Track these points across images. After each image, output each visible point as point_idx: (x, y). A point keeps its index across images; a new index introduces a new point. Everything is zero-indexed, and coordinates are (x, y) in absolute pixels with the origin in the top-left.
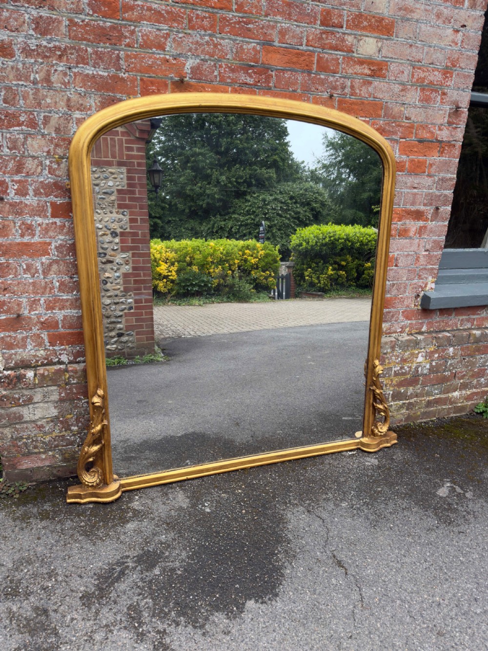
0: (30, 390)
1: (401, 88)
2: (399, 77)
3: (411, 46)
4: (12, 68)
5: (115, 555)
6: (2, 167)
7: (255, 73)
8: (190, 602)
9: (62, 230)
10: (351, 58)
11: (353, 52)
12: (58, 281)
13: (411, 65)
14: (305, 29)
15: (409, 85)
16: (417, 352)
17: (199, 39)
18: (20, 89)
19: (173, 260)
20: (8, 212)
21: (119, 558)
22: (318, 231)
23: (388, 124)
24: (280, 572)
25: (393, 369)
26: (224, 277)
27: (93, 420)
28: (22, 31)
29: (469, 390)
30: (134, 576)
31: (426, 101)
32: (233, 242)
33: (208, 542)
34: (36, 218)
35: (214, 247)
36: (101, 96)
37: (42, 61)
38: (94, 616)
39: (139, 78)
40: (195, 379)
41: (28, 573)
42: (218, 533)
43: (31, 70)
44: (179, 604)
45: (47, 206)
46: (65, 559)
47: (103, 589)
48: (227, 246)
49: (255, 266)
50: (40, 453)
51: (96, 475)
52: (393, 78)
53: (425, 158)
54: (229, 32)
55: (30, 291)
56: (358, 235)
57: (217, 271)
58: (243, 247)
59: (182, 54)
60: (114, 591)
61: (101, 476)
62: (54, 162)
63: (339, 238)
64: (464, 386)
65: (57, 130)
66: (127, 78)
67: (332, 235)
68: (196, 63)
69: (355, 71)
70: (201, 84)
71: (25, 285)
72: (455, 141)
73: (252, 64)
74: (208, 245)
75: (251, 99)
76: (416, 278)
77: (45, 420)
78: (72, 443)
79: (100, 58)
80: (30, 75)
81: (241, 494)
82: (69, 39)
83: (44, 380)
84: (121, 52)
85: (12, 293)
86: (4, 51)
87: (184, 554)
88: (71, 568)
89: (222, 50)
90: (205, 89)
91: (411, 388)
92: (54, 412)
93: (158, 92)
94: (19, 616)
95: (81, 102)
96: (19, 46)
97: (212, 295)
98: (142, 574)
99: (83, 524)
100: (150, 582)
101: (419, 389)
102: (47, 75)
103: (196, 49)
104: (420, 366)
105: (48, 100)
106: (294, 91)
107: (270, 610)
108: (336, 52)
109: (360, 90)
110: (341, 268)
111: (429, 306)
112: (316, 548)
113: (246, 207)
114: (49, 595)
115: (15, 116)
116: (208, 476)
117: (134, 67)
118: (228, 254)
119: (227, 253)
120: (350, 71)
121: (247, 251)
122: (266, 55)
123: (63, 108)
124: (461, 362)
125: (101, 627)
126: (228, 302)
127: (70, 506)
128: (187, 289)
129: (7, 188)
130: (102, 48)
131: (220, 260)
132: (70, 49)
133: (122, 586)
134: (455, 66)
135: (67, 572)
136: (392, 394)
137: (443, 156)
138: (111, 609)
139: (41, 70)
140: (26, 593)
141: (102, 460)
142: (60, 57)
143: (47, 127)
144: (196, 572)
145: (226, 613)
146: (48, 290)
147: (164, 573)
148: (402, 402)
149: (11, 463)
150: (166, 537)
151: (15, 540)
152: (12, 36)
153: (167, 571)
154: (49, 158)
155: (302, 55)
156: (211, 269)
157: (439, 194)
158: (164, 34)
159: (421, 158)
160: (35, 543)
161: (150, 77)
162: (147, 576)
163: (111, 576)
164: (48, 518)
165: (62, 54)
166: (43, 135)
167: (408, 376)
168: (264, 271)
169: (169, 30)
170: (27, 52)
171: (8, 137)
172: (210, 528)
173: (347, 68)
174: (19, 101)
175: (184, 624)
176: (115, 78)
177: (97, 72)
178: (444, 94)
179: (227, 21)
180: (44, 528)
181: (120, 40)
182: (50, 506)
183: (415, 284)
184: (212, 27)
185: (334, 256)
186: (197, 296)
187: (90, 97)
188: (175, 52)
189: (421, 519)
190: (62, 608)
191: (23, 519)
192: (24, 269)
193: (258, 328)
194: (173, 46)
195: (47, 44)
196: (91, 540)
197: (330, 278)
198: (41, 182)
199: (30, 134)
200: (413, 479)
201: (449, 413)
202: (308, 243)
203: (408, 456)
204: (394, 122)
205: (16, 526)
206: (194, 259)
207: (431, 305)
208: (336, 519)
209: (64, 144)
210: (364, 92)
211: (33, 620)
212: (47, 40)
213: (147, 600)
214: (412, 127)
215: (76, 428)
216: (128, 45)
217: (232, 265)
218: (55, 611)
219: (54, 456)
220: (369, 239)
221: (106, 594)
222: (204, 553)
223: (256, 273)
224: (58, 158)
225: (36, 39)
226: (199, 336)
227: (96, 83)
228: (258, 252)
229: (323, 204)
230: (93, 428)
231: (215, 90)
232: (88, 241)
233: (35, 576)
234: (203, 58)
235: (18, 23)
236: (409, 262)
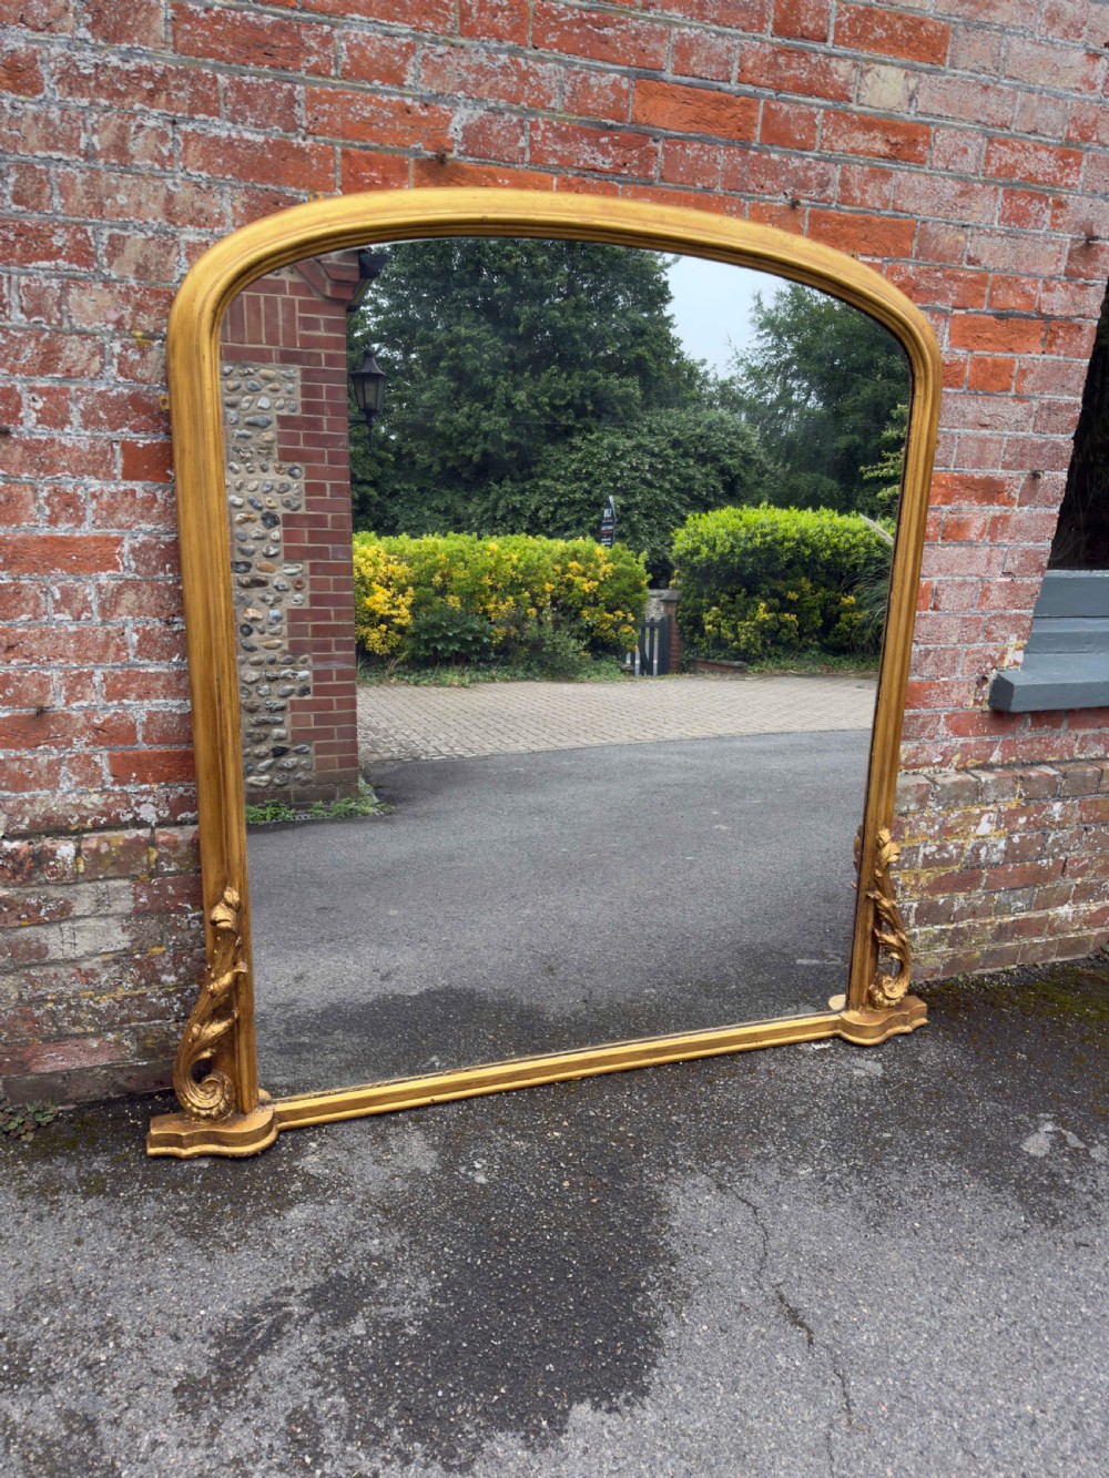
0: (64, 889)
1: (958, 187)
2: (954, 163)
3: (986, 88)
4: (36, 118)
5: (260, 1285)
6: (7, 355)
7: (616, 144)
8: (437, 1405)
9: (149, 510)
10: (843, 115)
11: (850, 101)
12: (137, 631)
13: (985, 134)
14: (736, 42)
15: (979, 181)
16: (977, 811)
17: (484, 61)
18: (52, 169)
19: (404, 581)
20: (21, 464)
21: (268, 1293)
22: (736, 521)
23: (927, 272)
24: (652, 1334)
25: (922, 850)
26: (518, 621)
27: (213, 962)
28: (61, 31)
29: (1095, 901)
30: (305, 1338)
31: (1017, 220)
32: (541, 542)
33: (481, 1257)
34: (87, 479)
35: (498, 552)
36: (247, 192)
37: (107, 103)
38: (206, 1437)
39: (338, 149)
40: (451, 858)
41: (52, 1327)
42: (504, 1234)
43: (80, 124)
44: (410, 1410)
45: (113, 450)
46: (140, 1294)
47: (229, 1370)
48: (529, 552)
49: (591, 599)
50: (86, 1035)
51: (218, 1092)
52: (941, 164)
53: (1009, 355)
54: (556, 45)
55: (69, 654)
56: (828, 531)
57: (503, 607)
58: (563, 554)
59: (443, 94)
60: (255, 1375)
61: (229, 1093)
62: (131, 346)
63: (785, 539)
64: (1084, 893)
65: (142, 270)
66: (312, 150)
67: (767, 530)
68: (476, 116)
69: (852, 144)
70: (486, 168)
71: (58, 638)
72: (1083, 316)
73: (610, 122)
74: (485, 549)
75: (605, 207)
76: (981, 638)
77: (98, 959)
78: (162, 1014)
79: (248, 100)
80: (79, 137)
81: (560, 1142)
82: (175, 51)
83: (99, 867)
84: (298, 88)
85: (26, 657)
86: (17, 78)
87: (424, 1286)
88: (152, 1317)
89: (538, 88)
90: (495, 181)
91: (961, 895)
92: (120, 940)
93: (385, 184)
94: (26, 1432)
95: (198, 204)
96: (52, 65)
97: (491, 663)
98: (324, 1333)
99: (184, 1208)
100: (343, 1352)
101: (980, 898)
102: (118, 137)
103: (478, 85)
104: (983, 844)
105: (122, 199)
106: (707, 189)
107: (629, 1428)
108: (809, 100)
109: (864, 192)
110: (788, 606)
111: (1010, 704)
112: (738, 1277)
113: (572, 462)
114: (100, 1383)
115: (40, 235)
116: (482, 1096)
117: (328, 124)
118: (529, 570)
119: (527, 567)
120: (841, 145)
121: (573, 564)
122: (644, 101)
123: (155, 219)
124: (1079, 835)
125: (223, 1465)
126: (527, 679)
127: (154, 1164)
128: (435, 649)
129: (18, 407)
130: (252, 75)
131: (512, 583)
132: (174, 77)
133: (274, 1363)
134: (1087, 139)
135: (145, 1326)
136: (917, 910)
137: (1052, 353)
138: (247, 1420)
139: (106, 126)
140: (45, 1375)
141: (233, 1056)
142: (152, 94)
143: (116, 262)
144: (451, 1331)
145: (523, 1433)
146: (112, 650)
147: (375, 1333)
148: (938, 927)
149: (17, 1058)
150: (381, 1243)
151: (21, 1246)
152: (36, 41)
153: (384, 1328)
154: (121, 338)
155: (729, 104)
156: (489, 602)
157: (1040, 441)
158: (401, 45)
159: (1001, 355)
160: (69, 1253)
161: (366, 148)
162: (334, 1338)
163: (248, 1339)
164: (102, 1191)
165: (158, 87)
166: (107, 282)
167: (956, 868)
168: (610, 610)
169: (413, 35)
170: (72, 80)
171: (23, 284)
172: (486, 1221)
173: (834, 138)
174: (50, 198)
175: (423, 1460)
176: (281, 148)
177: (239, 132)
178: (1060, 204)
179: (554, 18)
180: (91, 1216)
181: (295, 58)
182: (107, 1163)
183: (979, 652)
184: (517, 31)
185: (770, 579)
186: (457, 663)
187: (222, 194)
188: (425, 90)
189: (986, 1210)
190: (130, 1414)
191: (42, 1193)
192: (56, 601)
193: (596, 741)
194: (423, 76)
195: (120, 63)
196: (205, 1248)
197: (761, 628)
198: (100, 394)
199: (74, 278)
200: (966, 1112)
201: (1046, 955)
202: (713, 548)
203: (953, 1055)
204: (941, 269)
205: (25, 1211)
206: (451, 580)
207: (1013, 701)
208: (785, 1207)
209: (157, 304)
210: (871, 196)
211: (59, 1444)
212: (121, 52)
213: (335, 1399)
214: (983, 281)
215: (172, 978)
216: (315, 71)
217: (538, 595)
218: (115, 1422)
219: (118, 1043)
220: (853, 541)
221: (235, 1382)
222: (472, 1284)
223: (592, 615)
224: (143, 337)
225: (93, 50)
226: (461, 757)
227: (237, 161)
228: (598, 567)
229: (747, 460)
230: (213, 980)
231: (519, 183)
232: (210, 538)
233: (67, 1333)
234: (492, 105)
235: (52, 11)
236: (966, 600)
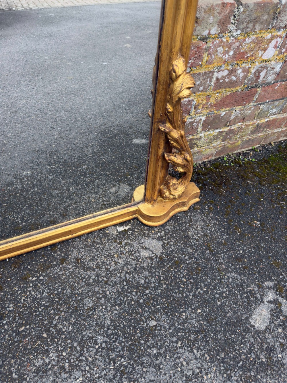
25: (216, 75)
91: (238, 108)
101: (250, 109)
104: (265, 67)
136: (205, 121)
148: (218, 131)
167: (239, 89)
193: (93, 3)
200: (215, 286)
203: (213, 226)
